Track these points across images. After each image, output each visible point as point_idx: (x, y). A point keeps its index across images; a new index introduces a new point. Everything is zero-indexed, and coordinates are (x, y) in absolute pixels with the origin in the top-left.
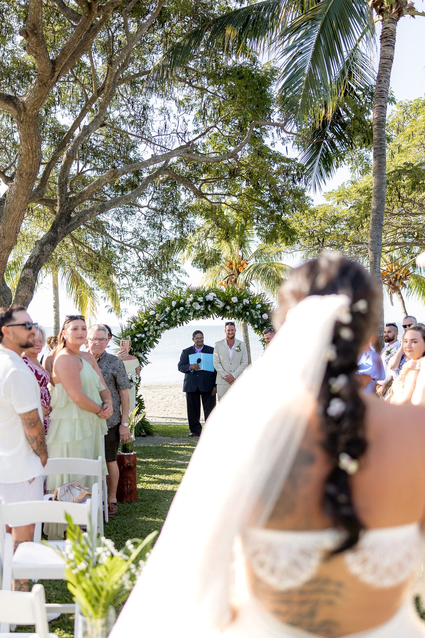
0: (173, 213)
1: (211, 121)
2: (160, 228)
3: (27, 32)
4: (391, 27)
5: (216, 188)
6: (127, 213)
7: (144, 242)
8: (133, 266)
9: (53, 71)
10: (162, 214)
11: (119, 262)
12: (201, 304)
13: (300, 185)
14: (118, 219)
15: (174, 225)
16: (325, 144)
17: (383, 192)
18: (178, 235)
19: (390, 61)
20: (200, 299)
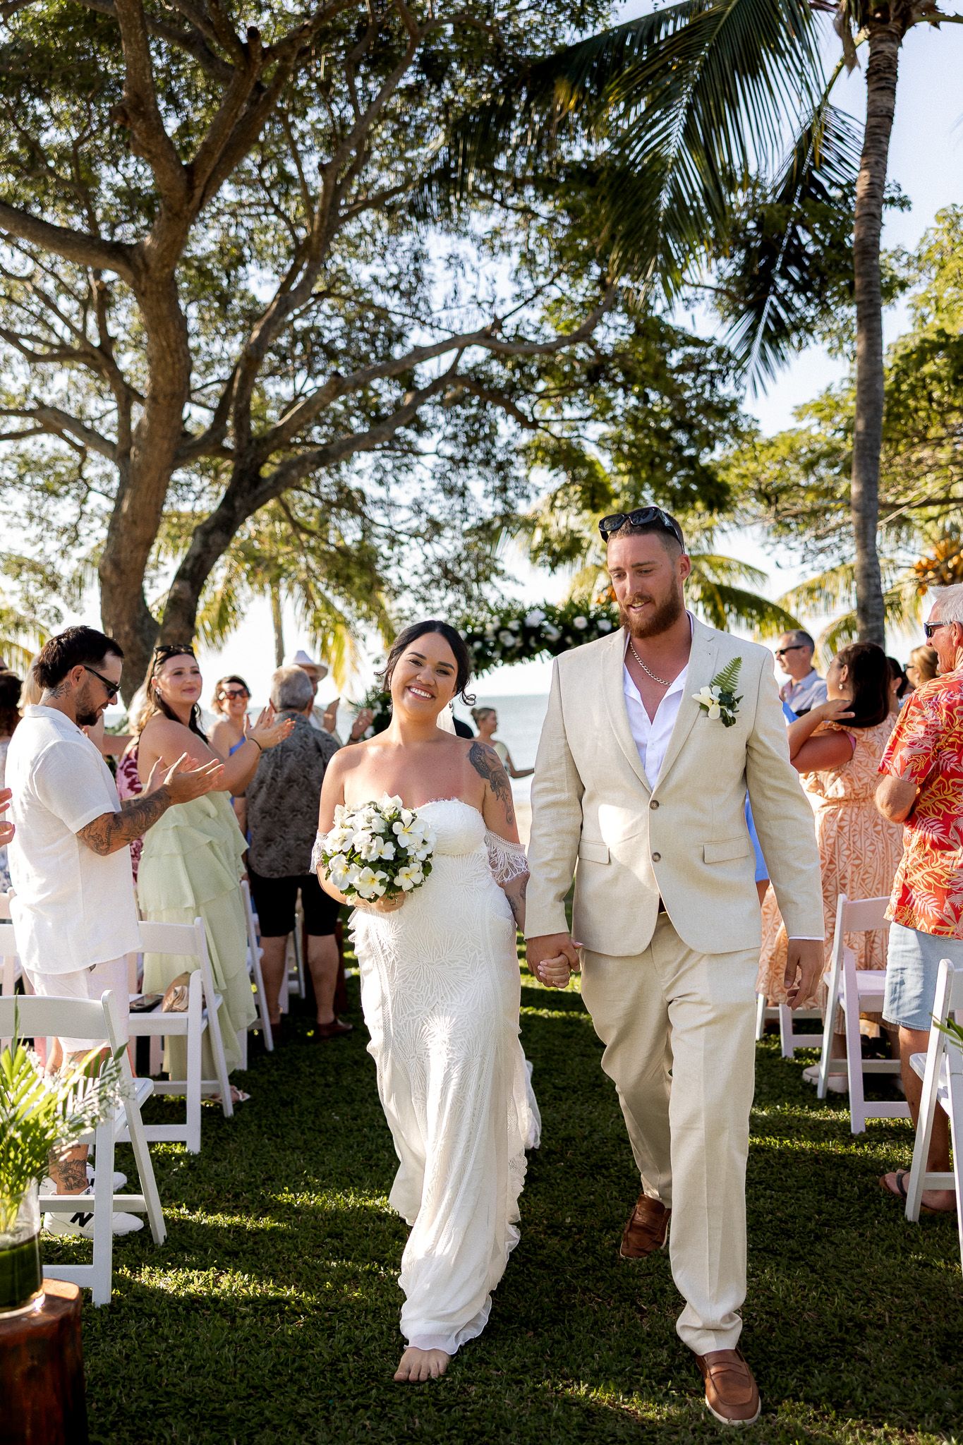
0: (486, 463)
1: (545, 273)
2: (462, 495)
3: (124, 111)
4: (887, 50)
5: (566, 407)
6: (399, 468)
7: (436, 527)
8: (416, 573)
9: (190, 187)
10: (466, 467)
11: (386, 567)
12: (514, 634)
13: (726, 390)
14: (381, 482)
15: (490, 488)
16: (772, 303)
17: (877, 391)
18: (499, 506)
19: (887, 120)
20: (514, 625)
